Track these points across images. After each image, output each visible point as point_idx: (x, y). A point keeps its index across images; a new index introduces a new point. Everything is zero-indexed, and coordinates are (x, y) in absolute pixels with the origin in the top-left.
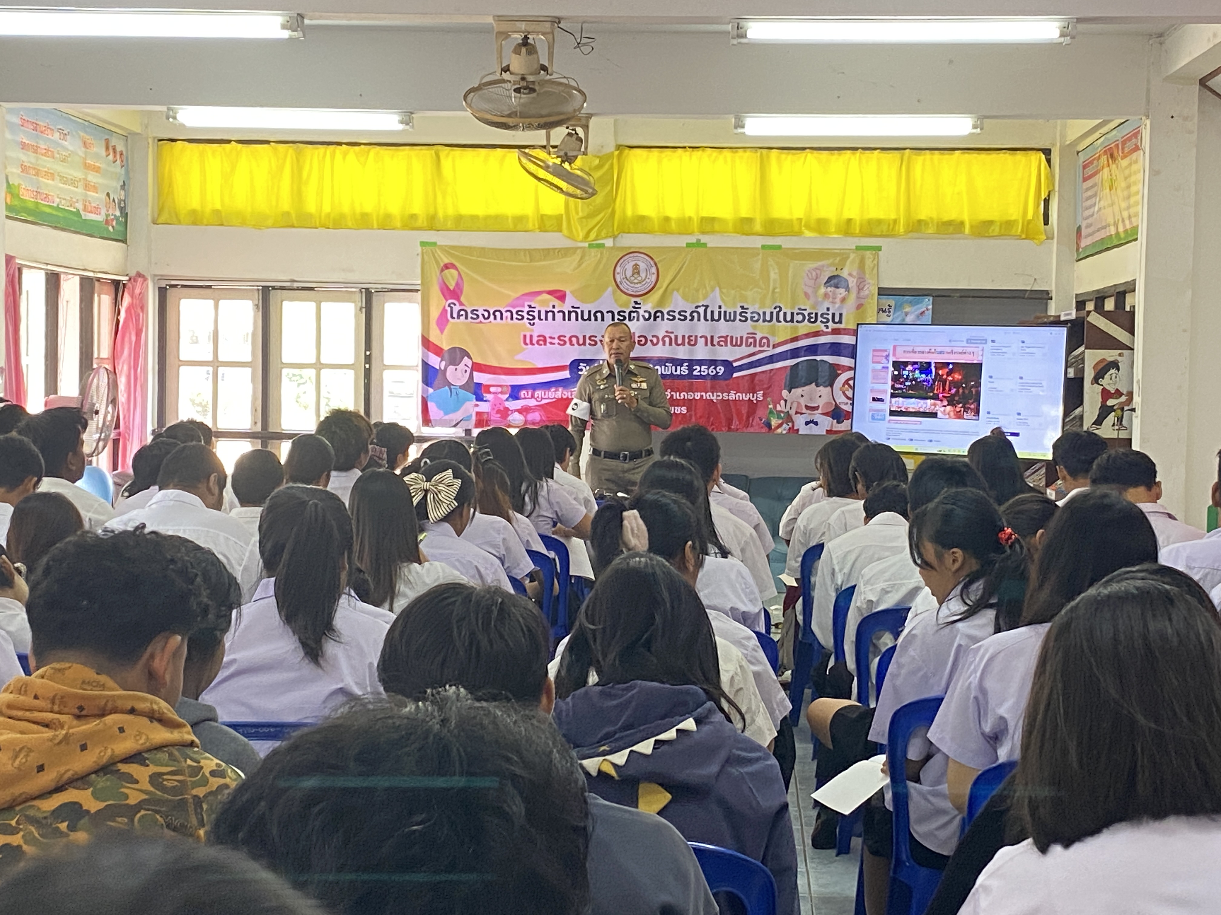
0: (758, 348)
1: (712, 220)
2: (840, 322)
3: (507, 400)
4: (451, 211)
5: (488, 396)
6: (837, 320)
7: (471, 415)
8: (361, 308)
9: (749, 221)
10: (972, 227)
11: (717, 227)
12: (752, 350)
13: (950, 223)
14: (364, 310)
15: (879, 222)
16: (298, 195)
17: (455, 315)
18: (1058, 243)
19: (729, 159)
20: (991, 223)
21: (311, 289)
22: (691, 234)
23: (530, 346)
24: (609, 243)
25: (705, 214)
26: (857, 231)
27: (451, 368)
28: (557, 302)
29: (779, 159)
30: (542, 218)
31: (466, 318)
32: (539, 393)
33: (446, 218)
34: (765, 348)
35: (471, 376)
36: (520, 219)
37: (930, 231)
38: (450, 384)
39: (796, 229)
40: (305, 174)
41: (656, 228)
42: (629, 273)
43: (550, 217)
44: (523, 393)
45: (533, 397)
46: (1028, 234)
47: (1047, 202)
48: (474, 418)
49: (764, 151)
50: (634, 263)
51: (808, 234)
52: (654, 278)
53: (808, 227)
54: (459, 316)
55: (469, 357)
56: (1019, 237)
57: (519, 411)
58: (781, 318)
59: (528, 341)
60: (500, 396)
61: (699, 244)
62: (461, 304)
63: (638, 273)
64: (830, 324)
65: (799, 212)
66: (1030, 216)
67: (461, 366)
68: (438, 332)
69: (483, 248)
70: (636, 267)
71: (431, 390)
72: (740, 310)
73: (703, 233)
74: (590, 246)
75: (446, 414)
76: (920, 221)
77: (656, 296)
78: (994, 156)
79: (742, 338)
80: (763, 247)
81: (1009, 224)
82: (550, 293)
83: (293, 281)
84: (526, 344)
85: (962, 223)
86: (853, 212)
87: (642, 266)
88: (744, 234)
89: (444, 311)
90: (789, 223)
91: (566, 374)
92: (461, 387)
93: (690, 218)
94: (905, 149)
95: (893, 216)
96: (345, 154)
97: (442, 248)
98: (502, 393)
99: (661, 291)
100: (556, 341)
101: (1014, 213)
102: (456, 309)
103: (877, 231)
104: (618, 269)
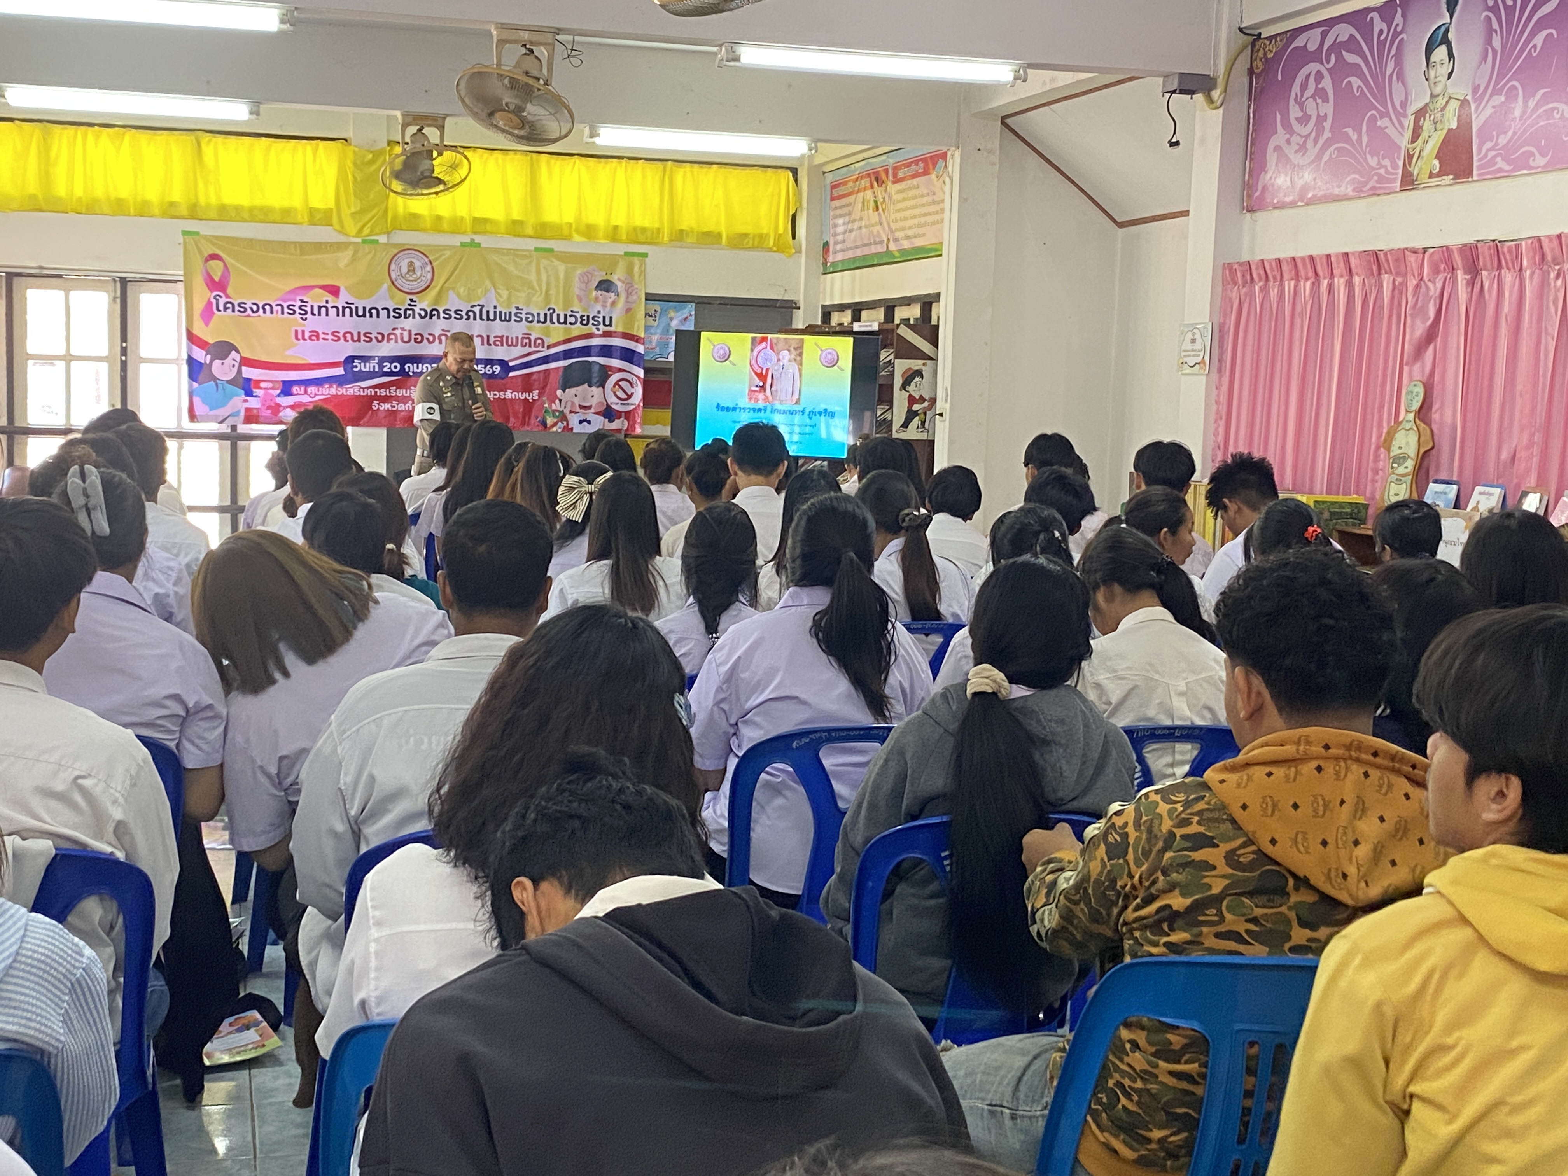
0: (533, 349)
1: (485, 221)
2: (610, 325)
3: (279, 396)
4: (213, 201)
5: (257, 392)
6: (607, 323)
7: (239, 411)
8: (115, 298)
9: (520, 223)
10: (728, 238)
11: (489, 227)
12: (527, 350)
13: (708, 234)
14: (118, 300)
15: (644, 230)
16: (46, 177)
17: (221, 308)
18: (807, 257)
19: (500, 161)
20: (745, 235)
21: (60, 276)
22: (464, 233)
23: (302, 341)
24: (383, 239)
25: (477, 215)
26: (624, 237)
27: (217, 362)
28: (330, 297)
29: (548, 164)
30: (312, 212)
31: (233, 311)
32: (312, 389)
33: (209, 206)
34: (540, 349)
35: (239, 371)
36: (287, 212)
37: (689, 240)
38: (215, 379)
39: (566, 232)
40: (53, 154)
41: (429, 225)
42: (404, 270)
43: (318, 210)
44: (295, 389)
45: (306, 392)
46: (780, 248)
47: (794, 217)
48: (243, 413)
49: (534, 155)
50: (408, 260)
51: (577, 238)
52: (429, 276)
53: (578, 231)
54: (226, 309)
55: (237, 351)
56: (770, 250)
57: (292, 407)
58: (555, 319)
59: (300, 336)
60: (271, 391)
61: (473, 244)
62: (228, 296)
63: (414, 270)
64: (601, 327)
65: (569, 217)
66: (781, 231)
67: (229, 361)
68: (203, 325)
69: (251, 240)
70: (411, 264)
71: (195, 385)
72: (514, 311)
73: (475, 233)
74: (364, 241)
75: (211, 409)
76: (682, 231)
77: (432, 293)
78: (748, 171)
79: (517, 338)
80: (536, 249)
81: (762, 237)
82: (323, 287)
83: (41, 268)
84: (297, 338)
85: (719, 235)
86: (620, 220)
87: (417, 264)
88: (515, 236)
89: (210, 303)
90: (559, 227)
91: (340, 371)
92: (228, 382)
93: (462, 218)
94: (667, 160)
95: (657, 225)
96: (97, 137)
97: (205, 237)
98: (272, 388)
99: (437, 289)
100: (330, 337)
101: (765, 227)
102: (222, 302)
103: (642, 238)
104: (393, 266)
